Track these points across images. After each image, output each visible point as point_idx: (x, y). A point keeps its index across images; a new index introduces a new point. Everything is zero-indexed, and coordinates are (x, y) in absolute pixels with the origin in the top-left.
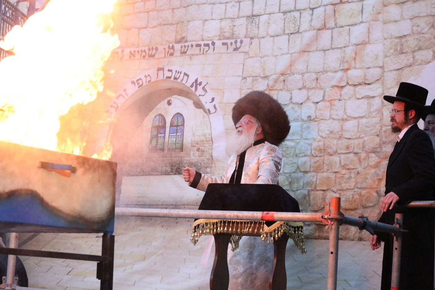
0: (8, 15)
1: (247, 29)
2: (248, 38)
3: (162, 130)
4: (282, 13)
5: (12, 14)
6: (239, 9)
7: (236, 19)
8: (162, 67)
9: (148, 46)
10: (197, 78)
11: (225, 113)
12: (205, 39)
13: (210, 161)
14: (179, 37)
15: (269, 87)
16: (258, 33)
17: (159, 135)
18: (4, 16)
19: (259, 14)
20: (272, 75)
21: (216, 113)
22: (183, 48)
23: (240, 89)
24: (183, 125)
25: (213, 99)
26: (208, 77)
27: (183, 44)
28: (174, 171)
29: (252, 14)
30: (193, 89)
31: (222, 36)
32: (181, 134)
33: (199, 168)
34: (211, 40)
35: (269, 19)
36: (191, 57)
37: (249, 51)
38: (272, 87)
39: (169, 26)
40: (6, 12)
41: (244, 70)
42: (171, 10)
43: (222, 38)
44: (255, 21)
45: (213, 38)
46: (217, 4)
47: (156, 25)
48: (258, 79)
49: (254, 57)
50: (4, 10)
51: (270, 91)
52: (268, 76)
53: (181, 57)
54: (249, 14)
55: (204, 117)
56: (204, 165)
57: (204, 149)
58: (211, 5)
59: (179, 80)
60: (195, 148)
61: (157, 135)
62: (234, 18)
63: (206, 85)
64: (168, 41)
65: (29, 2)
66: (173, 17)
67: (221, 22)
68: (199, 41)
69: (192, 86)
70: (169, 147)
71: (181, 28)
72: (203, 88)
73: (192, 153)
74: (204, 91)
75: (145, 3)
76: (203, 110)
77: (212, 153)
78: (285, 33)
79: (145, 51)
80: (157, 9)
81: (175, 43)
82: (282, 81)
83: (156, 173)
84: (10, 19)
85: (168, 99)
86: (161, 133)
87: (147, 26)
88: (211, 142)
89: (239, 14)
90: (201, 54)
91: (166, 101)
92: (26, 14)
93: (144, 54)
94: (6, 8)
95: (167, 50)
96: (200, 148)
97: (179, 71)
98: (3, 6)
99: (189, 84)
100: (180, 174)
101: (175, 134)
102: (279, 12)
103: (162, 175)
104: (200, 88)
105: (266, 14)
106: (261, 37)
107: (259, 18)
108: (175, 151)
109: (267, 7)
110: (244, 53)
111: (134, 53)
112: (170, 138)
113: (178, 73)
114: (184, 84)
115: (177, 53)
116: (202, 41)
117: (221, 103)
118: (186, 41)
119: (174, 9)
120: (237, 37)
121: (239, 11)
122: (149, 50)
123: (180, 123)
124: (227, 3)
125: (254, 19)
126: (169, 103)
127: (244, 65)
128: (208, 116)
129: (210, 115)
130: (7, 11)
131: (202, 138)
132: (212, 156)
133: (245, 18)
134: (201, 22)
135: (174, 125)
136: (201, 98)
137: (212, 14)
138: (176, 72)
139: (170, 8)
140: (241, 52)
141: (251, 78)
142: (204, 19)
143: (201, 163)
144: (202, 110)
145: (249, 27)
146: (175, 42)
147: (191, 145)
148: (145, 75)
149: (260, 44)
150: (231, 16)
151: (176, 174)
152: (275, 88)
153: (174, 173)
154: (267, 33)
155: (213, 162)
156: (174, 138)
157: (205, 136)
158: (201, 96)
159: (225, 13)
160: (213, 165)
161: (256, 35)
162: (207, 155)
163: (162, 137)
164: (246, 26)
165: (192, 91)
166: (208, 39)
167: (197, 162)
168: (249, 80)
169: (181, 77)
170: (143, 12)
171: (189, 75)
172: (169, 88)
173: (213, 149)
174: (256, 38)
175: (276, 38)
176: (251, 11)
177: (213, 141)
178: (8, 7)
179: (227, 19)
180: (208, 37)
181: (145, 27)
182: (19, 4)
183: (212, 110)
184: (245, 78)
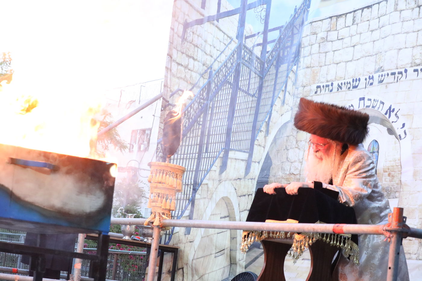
0: (246, 59)
5: (249, 58)
8: (363, 97)
9: (352, 78)
10: (391, 105)
11: (414, 138)
12: (399, 67)
13: (400, 185)
14: (377, 67)
18: (243, 60)
21: (406, 138)
22: (380, 77)
24: (378, 152)
25: (404, 125)
26: (400, 103)
27: (380, 74)
30: (387, 116)
31: (413, 63)
32: (376, 160)
34: (404, 68)
36: (386, 86)
39: (370, 57)
40: (245, 57)
42: (373, 42)
43: (413, 65)
45: (406, 66)
46: (410, 32)
47: (359, 58)
50: (243, 55)
53: (379, 86)
55: (395, 143)
56: (393, 190)
57: (394, 174)
58: (405, 34)
59: (376, 108)
60: (387, 174)
63: (398, 111)
64: (368, 72)
65: (262, 46)
66: (373, 49)
67: (413, 49)
68: (394, 69)
69: (386, 114)
71: (380, 59)
72: (396, 114)
73: (384, 178)
74: (396, 117)
75: (351, 38)
77: (401, 177)
79: (350, 83)
80: (361, 43)
81: (374, 74)
84: (248, 62)
87: (353, 59)
88: (400, 167)
90: (395, 82)
92: (260, 57)
93: (349, 85)
94: (245, 53)
95: (368, 80)
96: (391, 173)
97: (376, 100)
98: (243, 51)
99: (384, 112)
104: (393, 114)
111: (341, 85)
113: (376, 102)
114: (379, 112)
115: (376, 82)
116: (397, 70)
117: (410, 128)
118: (383, 71)
119: (374, 41)
122: (353, 81)
123: (375, 149)
124: (418, 31)
128: (399, 141)
131: (393, 163)
132: (400, 181)
134: (396, 51)
136: (393, 124)
137: (406, 43)
138: (374, 100)
139: (372, 41)
142: (398, 48)
143: (391, 188)
144: (394, 136)
146: (374, 72)
147: (384, 171)
148: (349, 106)
155: (402, 186)
157: (395, 161)
159: (417, 41)
160: (401, 190)
162: (397, 180)
165: (386, 118)
166: (402, 67)
167: (388, 187)
169: (378, 106)
170: (350, 47)
171: (384, 103)
173: (402, 174)
177: (402, 165)
178: (246, 52)
179: (418, 46)
180: (402, 65)
181: (351, 60)
182: (254, 48)
183: (403, 136)
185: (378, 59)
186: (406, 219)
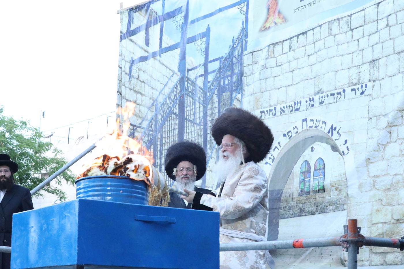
0: (190, 90)
1: (370, 73)
2: (371, 81)
3: (308, 174)
4: (397, 54)
5: (193, 89)
6: (363, 57)
7: (361, 66)
8: (306, 118)
9: (294, 101)
10: (333, 124)
11: (356, 152)
12: (337, 88)
13: (347, 198)
14: (317, 90)
15: (390, 123)
16: (379, 75)
17: (306, 179)
18: (187, 92)
19: (378, 58)
20: (391, 112)
21: (349, 153)
22: (321, 98)
23: (367, 129)
24: (324, 169)
25: (346, 141)
26: (341, 122)
27: (321, 95)
28: (318, 210)
29: (373, 59)
30: (330, 134)
31: (350, 83)
32: (322, 176)
33: (338, 205)
34: (343, 88)
35: (387, 61)
36: (327, 106)
37: (373, 94)
38: (391, 123)
39: (309, 80)
41: (369, 111)
43: (350, 85)
44: (376, 65)
45: (344, 86)
46: (345, 55)
47: (299, 82)
48: (380, 118)
49: (376, 98)
50: (187, 87)
51: (390, 128)
52: (388, 114)
53: (320, 107)
54: (371, 59)
55: (340, 159)
56: (341, 203)
57: (341, 188)
58: (341, 57)
59: (319, 128)
60: (334, 188)
61: (304, 180)
62: (359, 65)
63: (339, 129)
64: (308, 94)
65: (204, 77)
66: (311, 73)
67: (349, 70)
68: (333, 90)
69: (329, 132)
70: (313, 190)
71: (318, 82)
72: (338, 132)
73: (332, 193)
74: (339, 134)
75: (289, 64)
76: (339, 153)
77: (347, 191)
78: (400, 71)
79: (292, 106)
80: (299, 68)
81: (314, 96)
82: (400, 117)
83: (304, 214)
84: (192, 93)
85: (311, 146)
86: (307, 178)
87: (292, 83)
88: (345, 181)
89: (363, 61)
90: (335, 103)
91: (310, 148)
92: (202, 87)
93: (291, 108)
94: (188, 84)
95: (309, 102)
96: (338, 187)
97: (318, 120)
98: (186, 83)
99: (326, 131)
100: (323, 213)
101: (318, 177)
102: (394, 54)
103: (309, 215)
104: (335, 132)
105: (384, 57)
106: (381, 79)
107: (379, 61)
108: (319, 193)
109: (384, 50)
110: (368, 96)
111: (283, 109)
112: (314, 181)
113: (318, 122)
114: (323, 131)
115: (317, 104)
116: (336, 90)
117: (352, 144)
118: (323, 93)
119: (312, 65)
120: (362, 83)
121: (363, 58)
122: (295, 104)
123: (321, 166)
124: (353, 53)
125: (375, 63)
126: (312, 150)
127: (369, 106)
128: (343, 157)
129: (344, 157)
130: (189, 87)
131: (339, 178)
132: (347, 194)
133: (368, 64)
134: (334, 73)
135: (317, 169)
136: (336, 142)
137: (342, 65)
138: (316, 120)
139: (309, 65)
140: (366, 95)
141: (375, 118)
142: (335, 70)
143: (339, 201)
145: (372, 71)
146: (314, 94)
147: (331, 186)
148: (293, 128)
149: (381, 85)
150: (357, 64)
151: (320, 213)
152: (395, 124)
153: (318, 212)
154: (386, 75)
155: (349, 199)
156: (317, 181)
157: (341, 176)
158: (336, 140)
159: (352, 62)
160: (349, 202)
161: (377, 77)
162: (344, 193)
163: (308, 181)
164: (369, 70)
165: (329, 136)
166: (340, 88)
167: (336, 201)
168: (374, 119)
169: (320, 126)
170: (288, 72)
171: (326, 123)
172: (311, 136)
173: (348, 187)
174: (377, 80)
175: (393, 78)
176: (372, 56)
177: (347, 179)
178: (190, 84)
179: (354, 67)
180: (340, 86)
181: (290, 84)
182: (197, 79)
183: (346, 151)
184: (370, 119)
185: (317, 82)
186: (360, 229)
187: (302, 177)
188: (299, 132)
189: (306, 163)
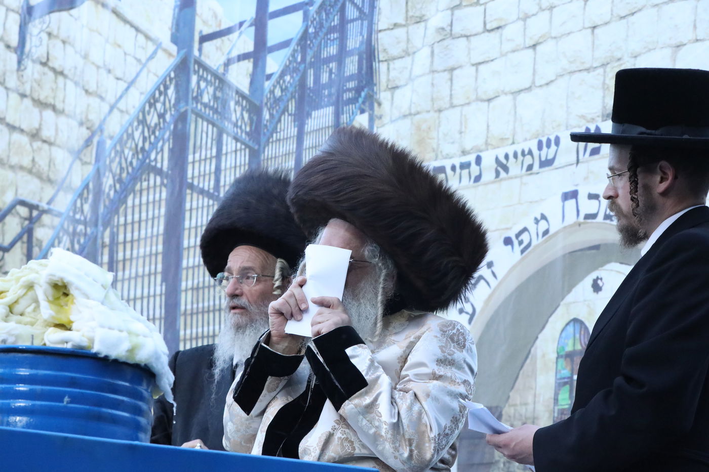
0: (206, 99)
5: (214, 95)
8: (573, 188)
9: (536, 138)
18: (197, 104)
39: (585, 73)
40: (200, 94)
42: (590, 31)
47: (553, 78)
50: (196, 90)
64: (583, 117)
65: (252, 60)
66: (593, 51)
75: (525, 24)
79: (530, 153)
80: (553, 35)
81: (603, 121)
84: (211, 108)
85: (594, 275)
87: (533, 82)
91: (588, 282)
92: (247, 92)
93: (528, 160)
94: (201, 83)
98: (194, 79)
111: (504, 161)
119: (594, 27)
122: (540, 147)
126: (596, 288)
130: (204, 90)
134: (666, 51)
139: (587, 26)
142: (674, 42)
146: (603, 116)
148: (536, 219)
170: (522, 49)
178: (206, 80)
181: (527, 86)
182: (230, 67)
187: (564, 369)
188: (551, 232)
189: (578, 326)
